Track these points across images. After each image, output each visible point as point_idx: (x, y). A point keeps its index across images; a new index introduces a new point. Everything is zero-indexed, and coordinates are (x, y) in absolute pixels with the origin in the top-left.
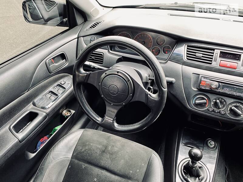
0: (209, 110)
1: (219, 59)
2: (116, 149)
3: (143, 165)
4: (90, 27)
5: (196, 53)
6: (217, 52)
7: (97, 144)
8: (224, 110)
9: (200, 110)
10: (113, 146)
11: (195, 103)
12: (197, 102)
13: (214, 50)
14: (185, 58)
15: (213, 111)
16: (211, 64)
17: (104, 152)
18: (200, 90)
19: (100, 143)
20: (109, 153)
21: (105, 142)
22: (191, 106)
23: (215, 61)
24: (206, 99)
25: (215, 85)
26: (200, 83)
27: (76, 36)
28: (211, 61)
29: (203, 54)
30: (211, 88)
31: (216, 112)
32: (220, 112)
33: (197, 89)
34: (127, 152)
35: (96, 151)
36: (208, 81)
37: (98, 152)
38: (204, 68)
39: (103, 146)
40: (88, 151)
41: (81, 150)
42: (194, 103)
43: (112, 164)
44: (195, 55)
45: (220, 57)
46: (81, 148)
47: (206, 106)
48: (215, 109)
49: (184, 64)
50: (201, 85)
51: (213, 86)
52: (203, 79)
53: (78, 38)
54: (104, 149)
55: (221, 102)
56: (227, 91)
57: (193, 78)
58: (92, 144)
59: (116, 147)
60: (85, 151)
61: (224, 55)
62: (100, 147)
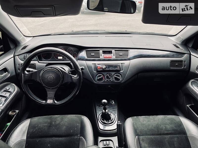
0: (105, 81)
1: (103, 55)
2: (58, 122)
3: (78, 124)
4: (22, 49)
5: (91, 54)
6: (101, 52)
7: (44, 124)
8: (112, 79)
9: (101, 82)
10: (55, 121)
11: (97, 79)
13: (99, 51)
14: (86, 57)
15: (107, 81)
17: (50, 126)
18: (98, 71)
19: (46, 123)
20: (54, 126)
21: (49, 121)
22: (96, 81)
23: (101, 56)
24: (102, 75)
25: (104, 67)
26: (97, 68)
27: (12, 56)
28: (99, 56)
29: (95, 54)
30: (103, 69)
31: (109, 81)
32: (110, 81)
33: (96, 71)
34: (66, 121)
35: (45, 128)
36: (101, 66)
37: (46, 128)
39: (48, 123)
40: (38, 130)
41: (33, 131)
43: (58, 131)
44: (91, 55)
45: (103, 54)
46: (32, 130)
47: (103, 79)
48: (108, 80)
49: (87, 60)
50: (98, 69)
51: (104, 68)
52: (98, 66)
53: (14, 57)
54: (49, 125)
55: (110, 75)
56: (111, 69)
57: (93, 66)
58: (40, 125)
59: (58, 121)
60: (36, 130)
61: (104, 52)
62: (46, 125)
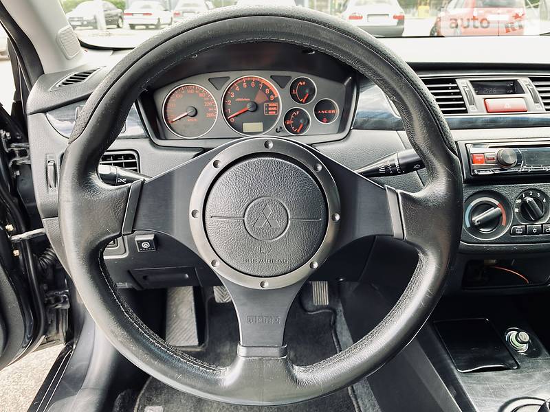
0: (514, 233)
1: (478, 98)
4: (64, 84)
6: (464, 85)
9: (493, 241)
12: (477, 218)
13: (453, 80)
15: (526, 231)
16: (466, 111)
18: (475, 181)
23: (472, 102)
24: (497, 203)
26: (469, 161)
28: (464, 105)
31: (535, 230)
32: (543, 230)
36: (489, 152)
38: (456, 126)
42: (468, 225)
47: (503, 224)
48: (530, 225)
50: (477, 167)
51: (508, 161)
55: (537, 201)
56: (542, 166)
